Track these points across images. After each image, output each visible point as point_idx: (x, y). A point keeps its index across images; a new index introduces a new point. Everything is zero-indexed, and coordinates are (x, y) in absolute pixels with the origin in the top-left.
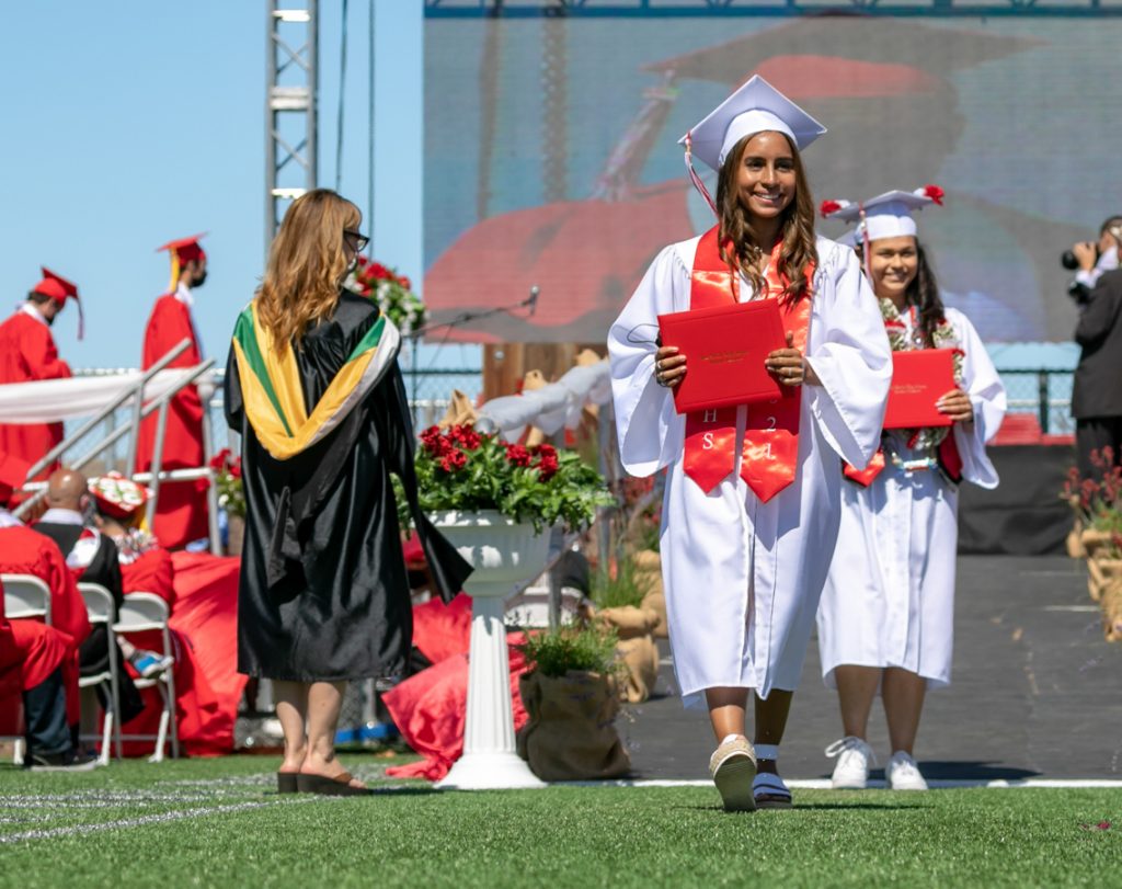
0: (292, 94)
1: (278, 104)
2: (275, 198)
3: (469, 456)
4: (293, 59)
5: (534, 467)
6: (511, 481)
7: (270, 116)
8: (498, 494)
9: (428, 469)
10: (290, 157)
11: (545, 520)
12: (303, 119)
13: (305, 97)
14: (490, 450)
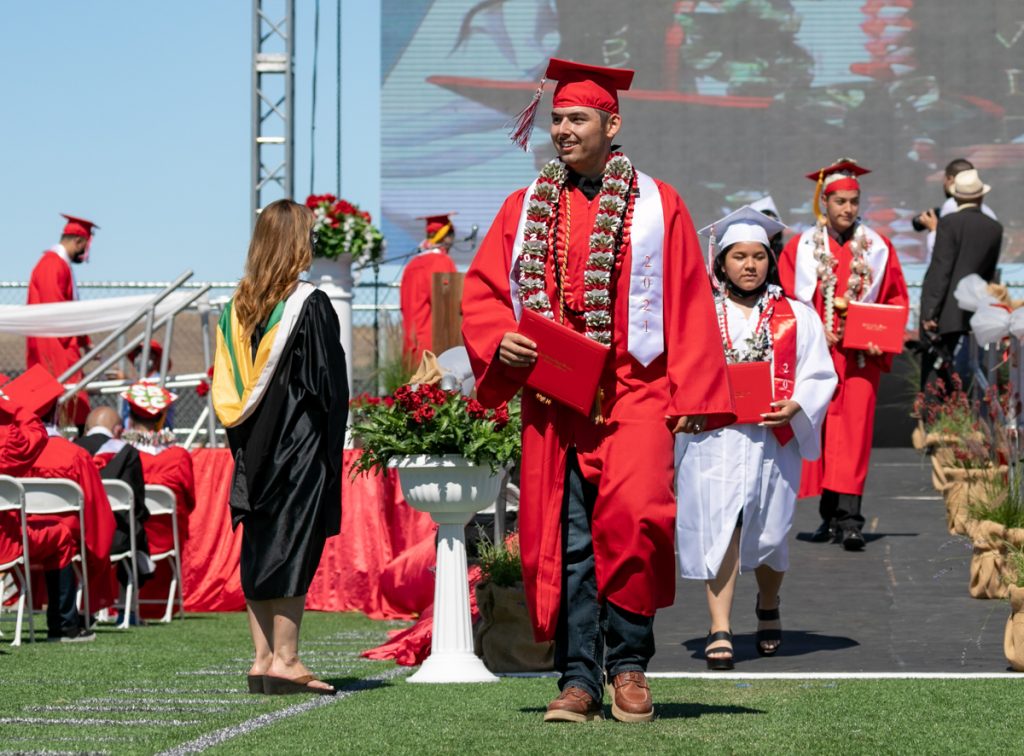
0: (273, 59)
1: (261, 67)
2: (259, 145)
3: (437, 410)
4: (275, 30)
5: (490, 420)
6: (471, 431)
7: (255, 76)
8: (461, 441)
9: (402, 420)
10: (272, 110)
11: (499, 463)
12: (282, 80)
13: (284, 62)
14: (455, 406)
